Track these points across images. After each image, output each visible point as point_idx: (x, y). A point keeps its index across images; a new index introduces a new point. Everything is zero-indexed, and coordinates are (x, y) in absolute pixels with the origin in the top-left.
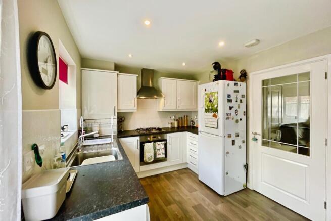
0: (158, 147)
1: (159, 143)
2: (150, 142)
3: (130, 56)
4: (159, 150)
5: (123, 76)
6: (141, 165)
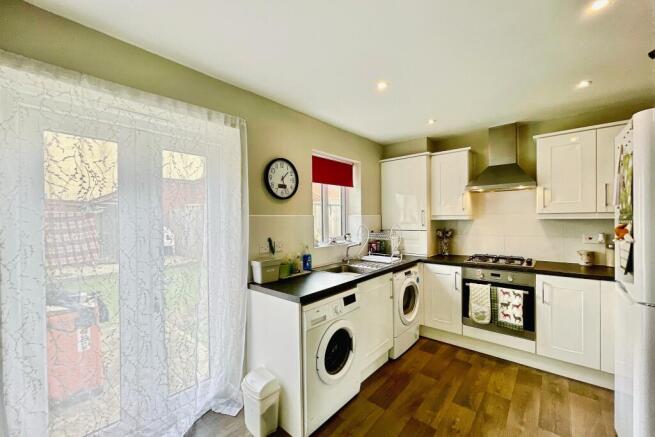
0: (502, 299)
1: (505, 290)
2: (485, 283)
3: (431, 122)
4: (507, 305)
5: (441, 157)
6: (464, 323)
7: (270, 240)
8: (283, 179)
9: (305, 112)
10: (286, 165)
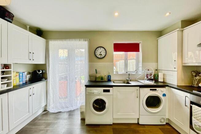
7: (96, 70)
8: (100, 53)
9: (110, 30)
10: (102, 48)
